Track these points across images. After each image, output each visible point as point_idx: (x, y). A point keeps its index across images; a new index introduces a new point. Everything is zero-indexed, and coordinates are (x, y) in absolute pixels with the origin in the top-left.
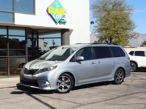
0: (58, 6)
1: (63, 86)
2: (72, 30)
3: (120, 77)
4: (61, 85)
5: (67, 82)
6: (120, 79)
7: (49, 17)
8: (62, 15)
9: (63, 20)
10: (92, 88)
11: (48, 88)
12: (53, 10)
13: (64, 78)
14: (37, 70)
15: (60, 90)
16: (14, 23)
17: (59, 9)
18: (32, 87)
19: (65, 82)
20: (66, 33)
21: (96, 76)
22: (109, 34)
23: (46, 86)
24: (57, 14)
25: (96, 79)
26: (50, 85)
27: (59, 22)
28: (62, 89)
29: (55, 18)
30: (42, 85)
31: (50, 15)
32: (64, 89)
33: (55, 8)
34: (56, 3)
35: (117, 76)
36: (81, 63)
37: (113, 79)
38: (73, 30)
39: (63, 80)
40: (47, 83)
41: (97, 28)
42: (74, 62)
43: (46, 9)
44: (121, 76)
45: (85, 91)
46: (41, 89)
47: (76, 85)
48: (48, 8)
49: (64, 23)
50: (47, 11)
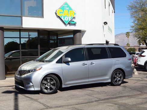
0: (67, 8)
1: (49, 87)
2: (84, 32)
3: (119, 79)
4: (46, 86)
5: (52, 83)
6: (119, 81)
7: (59, 19)
8: (72, 17)
9: (73, 21)
10: (85, 89)
11: (32, 89)
12: (61, 13)
13: (49, 79)
14: (24, 71)
15: (46, 91)
16: (22, 26)
17: (69, 11)
18: (20, 87)
19: (50, 83)
20: (78, 34)
21: (88, 78)
22: (145, 33)
23: (30, 87)
24: (66, 16)
25: (87, 80)
26: (33, 85)
27: (69, 23)
28: (48, 90)
29: (63, 20)
30: (27, 86)
31: (59, 17)
32: (49, 90)
33: (63, 11)
34: (65, 5)
35: (115, 78)
36: (69, 65)
37: (110, 81)
38: (86, 31)
39: (49, 81)
40: (31, 84)
41: (133, 28)
42: (62, 63)
43: (55, 12)
44: (120, 77)
45: (73, 92)
46: (25, 89)
47: (63, 86)
48: (56, 11)
49: (74, 24)
50: (56, 13)
